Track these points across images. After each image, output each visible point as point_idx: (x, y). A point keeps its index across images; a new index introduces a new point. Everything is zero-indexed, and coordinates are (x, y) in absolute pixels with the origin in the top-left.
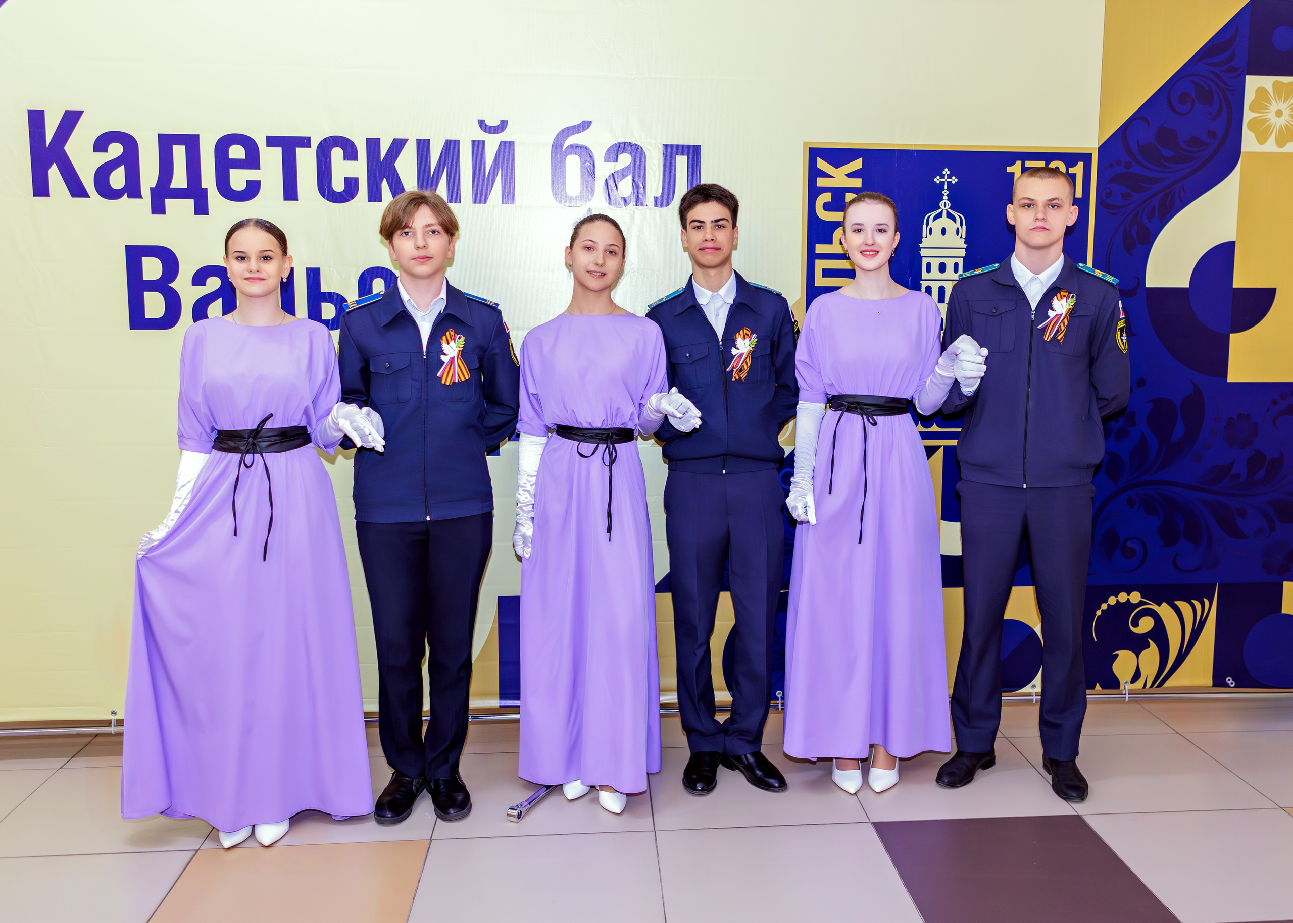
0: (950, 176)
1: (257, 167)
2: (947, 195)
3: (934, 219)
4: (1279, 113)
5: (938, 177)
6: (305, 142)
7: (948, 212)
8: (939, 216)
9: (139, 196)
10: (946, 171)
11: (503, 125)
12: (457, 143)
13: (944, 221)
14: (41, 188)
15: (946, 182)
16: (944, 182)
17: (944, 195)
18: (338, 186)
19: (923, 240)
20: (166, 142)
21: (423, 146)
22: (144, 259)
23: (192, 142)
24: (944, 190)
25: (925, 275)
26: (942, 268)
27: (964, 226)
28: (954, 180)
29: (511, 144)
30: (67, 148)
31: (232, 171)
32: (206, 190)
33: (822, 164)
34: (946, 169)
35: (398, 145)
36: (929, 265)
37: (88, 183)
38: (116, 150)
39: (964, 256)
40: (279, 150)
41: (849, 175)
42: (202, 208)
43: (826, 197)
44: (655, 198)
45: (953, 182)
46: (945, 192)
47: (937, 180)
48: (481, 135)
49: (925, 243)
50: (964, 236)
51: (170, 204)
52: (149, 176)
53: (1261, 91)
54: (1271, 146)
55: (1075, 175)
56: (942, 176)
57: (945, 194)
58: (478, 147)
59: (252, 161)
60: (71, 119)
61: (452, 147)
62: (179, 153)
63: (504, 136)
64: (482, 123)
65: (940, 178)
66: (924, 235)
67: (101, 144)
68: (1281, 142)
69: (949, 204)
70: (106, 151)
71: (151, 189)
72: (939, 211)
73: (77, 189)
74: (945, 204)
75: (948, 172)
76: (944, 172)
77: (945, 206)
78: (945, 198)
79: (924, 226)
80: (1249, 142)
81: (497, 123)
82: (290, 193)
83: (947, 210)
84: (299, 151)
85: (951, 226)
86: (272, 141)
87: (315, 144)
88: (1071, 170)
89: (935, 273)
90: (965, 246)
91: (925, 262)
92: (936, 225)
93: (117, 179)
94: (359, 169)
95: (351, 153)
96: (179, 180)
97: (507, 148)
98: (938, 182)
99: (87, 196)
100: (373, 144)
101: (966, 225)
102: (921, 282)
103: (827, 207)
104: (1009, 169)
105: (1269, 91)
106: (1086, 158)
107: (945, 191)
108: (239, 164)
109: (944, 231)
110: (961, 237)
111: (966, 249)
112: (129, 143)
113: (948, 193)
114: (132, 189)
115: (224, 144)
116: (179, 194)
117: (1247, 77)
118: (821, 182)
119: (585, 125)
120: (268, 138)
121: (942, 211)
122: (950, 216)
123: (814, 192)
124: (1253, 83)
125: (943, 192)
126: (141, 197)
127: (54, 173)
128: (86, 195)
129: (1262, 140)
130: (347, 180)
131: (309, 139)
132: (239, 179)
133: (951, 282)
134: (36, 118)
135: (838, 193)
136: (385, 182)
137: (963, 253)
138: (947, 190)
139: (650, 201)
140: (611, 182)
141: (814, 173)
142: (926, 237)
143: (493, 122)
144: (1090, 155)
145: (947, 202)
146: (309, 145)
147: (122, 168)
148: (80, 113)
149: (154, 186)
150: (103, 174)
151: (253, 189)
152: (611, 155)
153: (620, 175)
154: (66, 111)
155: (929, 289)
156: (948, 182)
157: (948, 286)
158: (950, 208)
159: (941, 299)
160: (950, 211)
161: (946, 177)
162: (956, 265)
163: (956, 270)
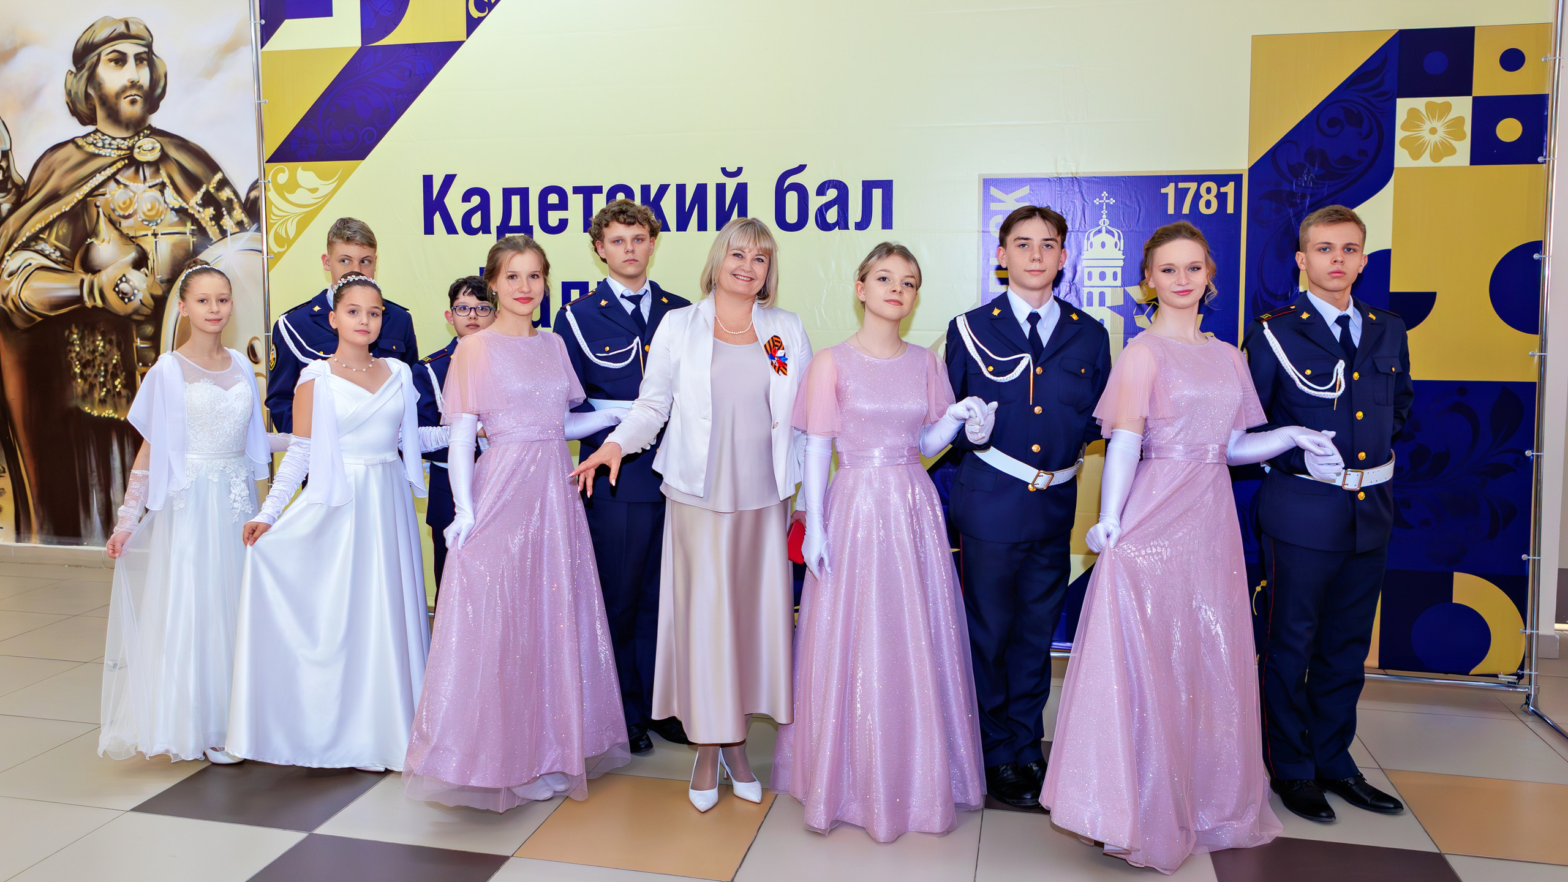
0: (1108, 198)
1: (566, 208)
2: (1106, 214)
3: (1094, 235)
4: (1433, 131)
5: (1098, 199)
6: (598, 190)
7: (1107, 228)
8: (1100, 231)
9: (489, 232)
10: (1105, 194)
11: (740, 170)
12: (705, 185)
13: (1104, 237)
14: (429, 229)
16: (1103, 203)
17: (1103, 214)
19: (1084, 253)
20: (508, 193)
21: (681, 189)
23: (524, 193)
24: (1103, 210)
25: (1087, 283)
26: (1102, 276)
27: (1122, 241)
28: (1112, 201)
29: (746, 184)
30: (446, 201)
31: (549, 213)
32: (532, 226)
33: (994, 191)
34: (1105, 192)
35: (663, 189)
36: (1090, 274)
37: (458, 223)
38: (476, 200)
39: (1122, 265)
40: (581, 196)
41: (1019, 200)
43: (999, 219)
44: (856, 223)
45: (1112, 203)
46: (1104, 212)
47: (1098, 201)
48: (723, 179)
49: (1086, 255)
50: (1122, 249)
52: (496, 219)
53: (1413, 113)
54: (1425, 161)
55: (1226, 194)
56: (1101, 198)
58: (721, 188)
59: (563, 205)
60: (449, 180)
61: (701, 189)
62: (516, 200)
63: (740, 179)
64: (724, 170)
65: (1100, 200)
66: (1085, 249)
67: (467, 197)
68: (1436, 156)
69: (1107, 222)
70: (470, 202)
71: (497, 227)
72: (1099, 228)
73: (451, 229)
74: (1104, 222)
75: (1107, 195)
76: (1103, 195)
77: (1104, 224)
78: (1104, 216)
79: (1086, 241)
80: (1402, 158)
81: (735, 169)
83: (1106, 226)
84: (595, 196)
85: (1110, 241)
86: (577, 190)
87: (605, 191)
88: (1223, 190)
89: (1096, 280)
90: (1123, 257)
91: (1086, 271)
92: (1097, 240)
93: (476, 221)
96: (515, 221)
97: (742, 189)
98: (1098, 203)
99: (457, 233)
100: (645, 189)
101: (1123, 239)
102: (1083, 288)
104: (1163, 191)
105: (1422, 111)
106: (1237, 178)
108: (554, 207)
109: (1103, 245)
110: (1119, 250)
111: (1124, 260)
112: (484, 194)
113: (1106, 212)
114: (485, 227)
115: (545, 193)
116: (515, 230)
117: (1398, 100)
118: (994, 206)
119: (801, 168)
120: (574, 188)
121: (1101, 228)
122: (1108, 232)
123: (988, 215)
124: (1404, 106)
125: (1102, 212)
127: (437, 218)
129: (1416, 155)
131: (601, 187)
132: (553, 218)
133: (1110, 288)
134: (428, 180)
137: (1121, 263)
138: (1106, 210)
139: (851, 225)
140: (822, 211)
141: (987, 198)
142: (1087, 250)
143: (732, 169)
144: (1241, 176)
145: (1106, 220)
146: (601, 192)
147: (479, 213)
148: (455, 176)
149: (499, 225)
150: (467, 217)
151: (563, 224)
152: (821, 191)
153: (828, 206)
154: (446, 175)
155: (1090, 294)
156: (1106, 203)
157: (1108, 292)
158: (1109, 225)
159: (1102, 303)
160: (1109, 227)
161: (1105, 199)
162: (1115, 274)
163: (1115, 277)
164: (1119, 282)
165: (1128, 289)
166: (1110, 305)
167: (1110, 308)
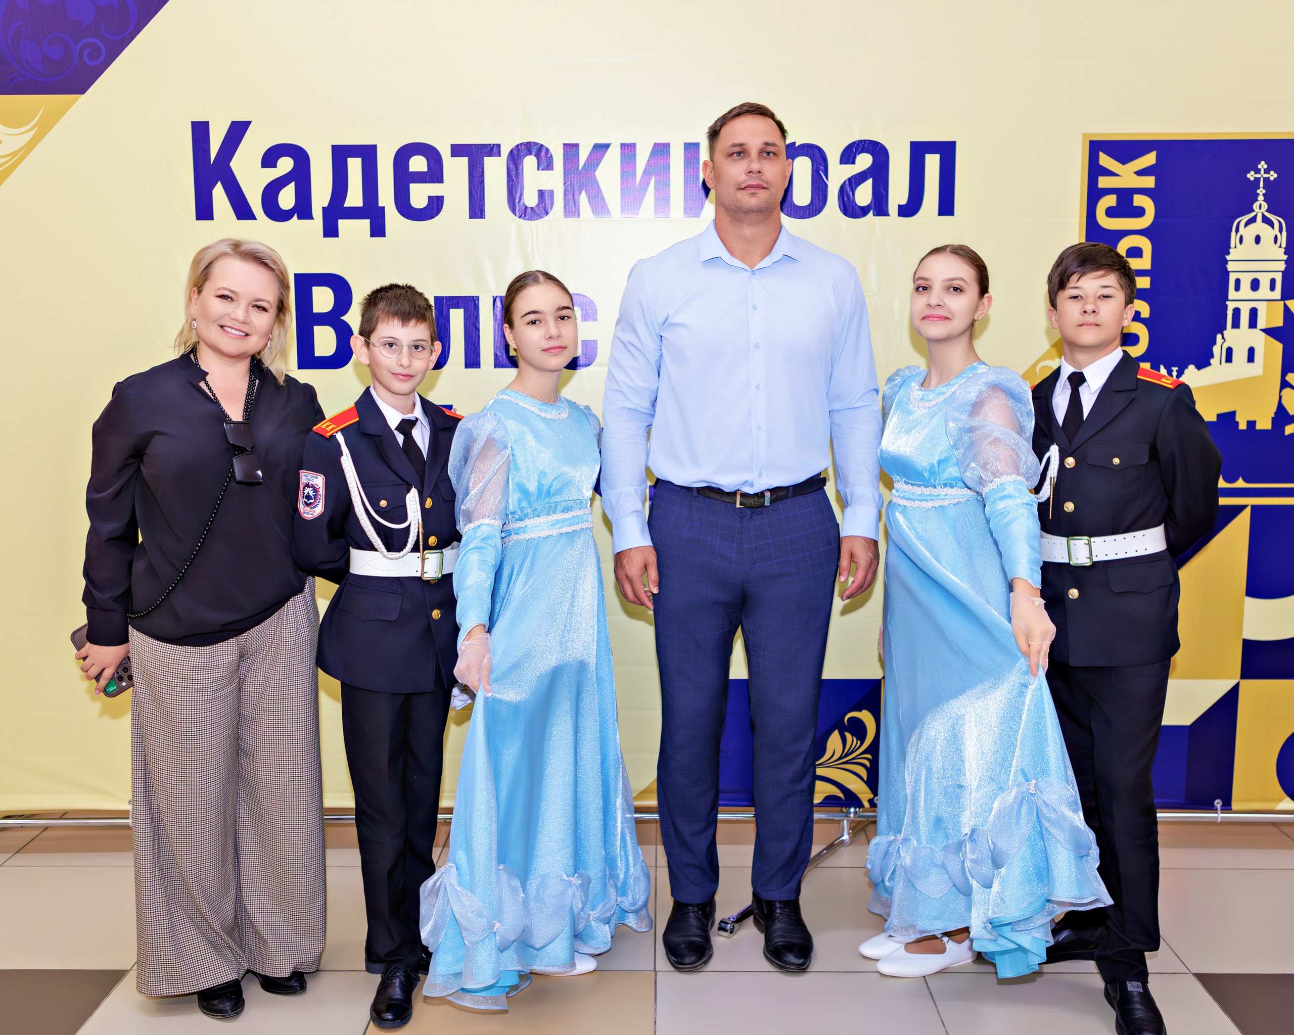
0: (1267, 171)
1: (440, 180)
2: (1263, 195)
3: (1247, 224)
5: (1252, 173)
6: (493, 150)
7: (1263, 216)
8: (1253, 220)
9: (310, 217)
10: (1263, 165)
12: (667, 146)
13: (1259, 227)
14: (204, 211)
15: (1262, 179)
16: (1260, 178)
17: (1258, 194)
18: (530, 199)
19: (1231, 250)
20: (341, 154)
21: (628, 149)
22: (315, 289)
23: (368, 154)
24: (1259, 188)
26: (1255, 284)
27: (1284, 233)
28: (1273, 176)
30: (233, 164)
31: (412, 186)
32: (383, 208)
33: (1105, 160)
34: (1263, 163)
35: (601, 149)
36: (1238, 282)
37: (255, 202)
38: (286, 165)
39: (1283, 269)
40: (465, 160)
41: (1140, 173)
42: (378, 230)
43: (1110, 201)
44: (900, 207)
45: (1272, 179)
46: (1261, 191)
47: (1251, 176)
49: (1233, 254)
50: (1284, 245)
51: (344, 225)
52: (321, 195)
56: (1258, 171)
57: (1261, 194)
59: (435, 174)
60: (238, 131)
61: (661, 150)
62: (355, 166)
65: (1255, 174)
66: (1232, 245)
67: (270, 159)
69: (1265, 206)
70: (275, 166)
71: (323, 208)
72: (1252, 215)
73: (243, 211)
74: (1260, 206)
75: (1266, 166)
76: (1260, 166)
77: (1260, 208)
78: (1261, 198)
79: (1233, 233)
82: (477, 209)
83: (1262, 213)
84: (487, 160)
85: (1267, 233)
86: (457, 150)
87: (505, 152)
89: (1246, 290)
90: (1285, 257)
91: (1232, 278)
92: (1249, 233)
93: (287, 198)
94: (554, 180)
95: (545, 160)
96: (354, 198)
98: (1252, 179)
99: (254, 218)
101: (1287, 231)
102: (1228, 303)
103: (1111, 213)
107: (1261, 189)
108: (421, 178)
109: (1258, 240)
110: (1280, 247)
111: (1286, 262)
112: (300, 156)
113: (1264, 191)
114: (303, 209)
115: (403, 155)
116: (354, 214)
118: (1104, 182)
120: (453, 146)
121: (1256, 216)
122: (1266, 220)
123: (1094, 194)
125: (1258, 191)
126: (312, 218)
127: (219, 193)
128: (251, 216)
130: (541, 193)
131: (498, 146)
132: (419, 195)
133: (1265, 302)
134: (200, 131)
135: (1125, 195)
136: (583, 193)
137: (1282, 266)
138: (1264, 188)
139: (893, 208)
140: (848, 188)
141: (1095, 171)
142: (1235, 247)
146: (499, 154)
147: (292, 186)
148: (248, 124)
149: (326, 205)
150: (271, 192)
151: (435, 205)
152: (848, 156)
153: (858, 179)
154: (233, 123)
155: (1237, 312)
156: (1265, 179)
157: (1262, 308)
158: (1267, 211)
159: (1253, 324)
160: (1267, 214)
161: (1262, 171)
162: (1273, 282)
163: (1272, 288)
164: (1277, 294)
165: (1288, 303)
166: (1264, 327)
167: (1263, 330)
